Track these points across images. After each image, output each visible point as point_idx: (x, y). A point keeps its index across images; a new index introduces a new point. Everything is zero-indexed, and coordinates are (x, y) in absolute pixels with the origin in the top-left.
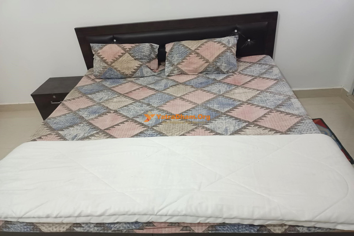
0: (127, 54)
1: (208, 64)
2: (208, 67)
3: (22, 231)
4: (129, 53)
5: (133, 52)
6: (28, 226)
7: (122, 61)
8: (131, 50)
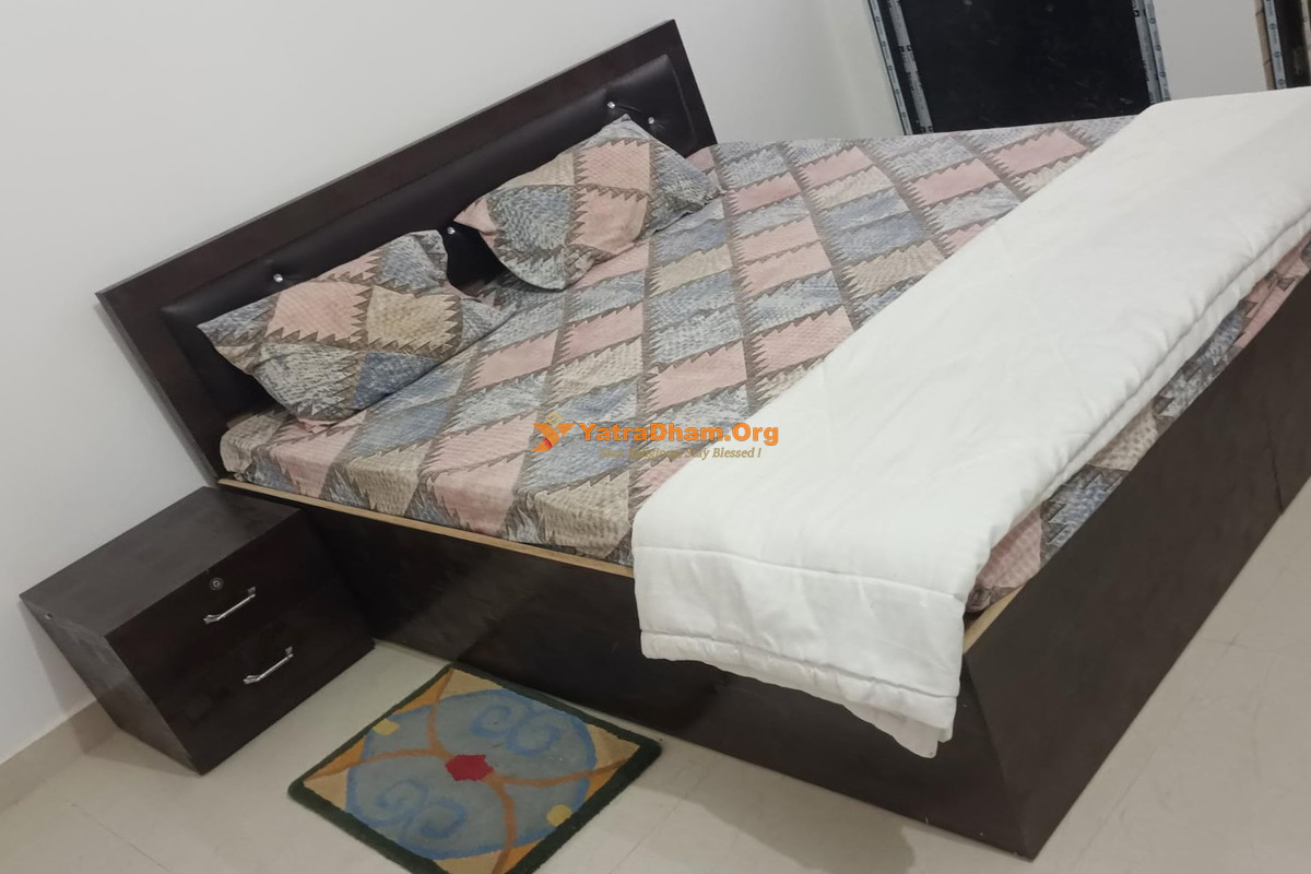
0: (379, 291)
1: (645, 200)
2: (651, 209)
3: (1093, 508)
4: (383, 285)
5: (392, 276)
6: (1090, 486)
7: (383, 319)
8: (381, 273)
